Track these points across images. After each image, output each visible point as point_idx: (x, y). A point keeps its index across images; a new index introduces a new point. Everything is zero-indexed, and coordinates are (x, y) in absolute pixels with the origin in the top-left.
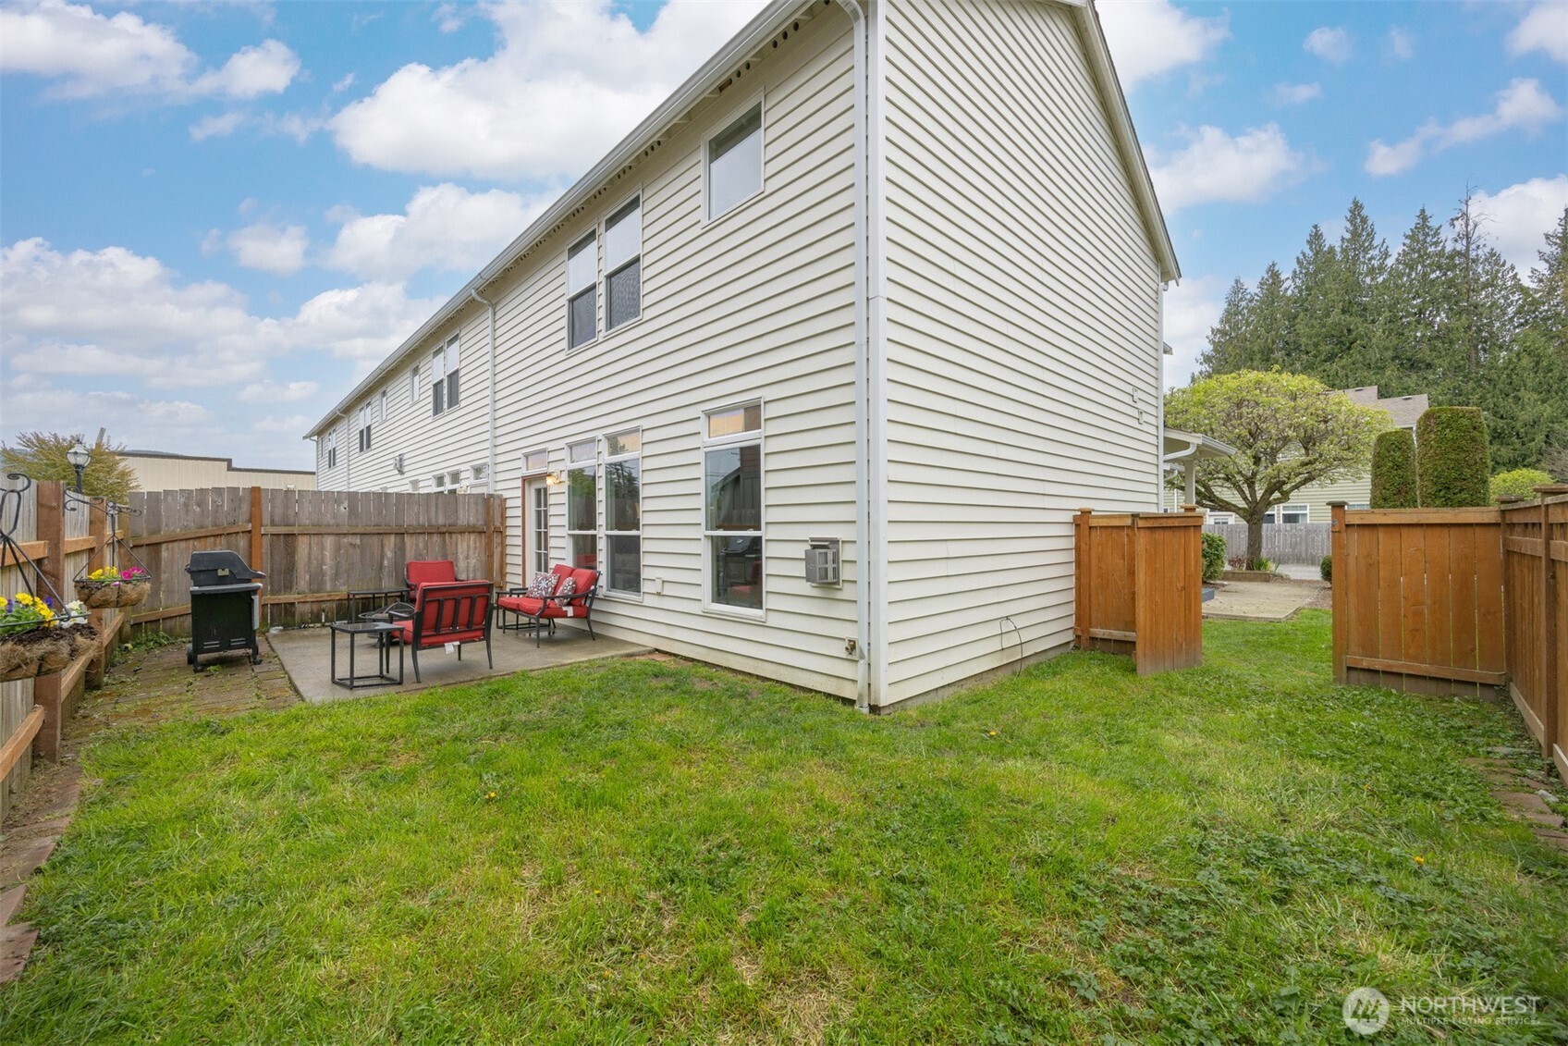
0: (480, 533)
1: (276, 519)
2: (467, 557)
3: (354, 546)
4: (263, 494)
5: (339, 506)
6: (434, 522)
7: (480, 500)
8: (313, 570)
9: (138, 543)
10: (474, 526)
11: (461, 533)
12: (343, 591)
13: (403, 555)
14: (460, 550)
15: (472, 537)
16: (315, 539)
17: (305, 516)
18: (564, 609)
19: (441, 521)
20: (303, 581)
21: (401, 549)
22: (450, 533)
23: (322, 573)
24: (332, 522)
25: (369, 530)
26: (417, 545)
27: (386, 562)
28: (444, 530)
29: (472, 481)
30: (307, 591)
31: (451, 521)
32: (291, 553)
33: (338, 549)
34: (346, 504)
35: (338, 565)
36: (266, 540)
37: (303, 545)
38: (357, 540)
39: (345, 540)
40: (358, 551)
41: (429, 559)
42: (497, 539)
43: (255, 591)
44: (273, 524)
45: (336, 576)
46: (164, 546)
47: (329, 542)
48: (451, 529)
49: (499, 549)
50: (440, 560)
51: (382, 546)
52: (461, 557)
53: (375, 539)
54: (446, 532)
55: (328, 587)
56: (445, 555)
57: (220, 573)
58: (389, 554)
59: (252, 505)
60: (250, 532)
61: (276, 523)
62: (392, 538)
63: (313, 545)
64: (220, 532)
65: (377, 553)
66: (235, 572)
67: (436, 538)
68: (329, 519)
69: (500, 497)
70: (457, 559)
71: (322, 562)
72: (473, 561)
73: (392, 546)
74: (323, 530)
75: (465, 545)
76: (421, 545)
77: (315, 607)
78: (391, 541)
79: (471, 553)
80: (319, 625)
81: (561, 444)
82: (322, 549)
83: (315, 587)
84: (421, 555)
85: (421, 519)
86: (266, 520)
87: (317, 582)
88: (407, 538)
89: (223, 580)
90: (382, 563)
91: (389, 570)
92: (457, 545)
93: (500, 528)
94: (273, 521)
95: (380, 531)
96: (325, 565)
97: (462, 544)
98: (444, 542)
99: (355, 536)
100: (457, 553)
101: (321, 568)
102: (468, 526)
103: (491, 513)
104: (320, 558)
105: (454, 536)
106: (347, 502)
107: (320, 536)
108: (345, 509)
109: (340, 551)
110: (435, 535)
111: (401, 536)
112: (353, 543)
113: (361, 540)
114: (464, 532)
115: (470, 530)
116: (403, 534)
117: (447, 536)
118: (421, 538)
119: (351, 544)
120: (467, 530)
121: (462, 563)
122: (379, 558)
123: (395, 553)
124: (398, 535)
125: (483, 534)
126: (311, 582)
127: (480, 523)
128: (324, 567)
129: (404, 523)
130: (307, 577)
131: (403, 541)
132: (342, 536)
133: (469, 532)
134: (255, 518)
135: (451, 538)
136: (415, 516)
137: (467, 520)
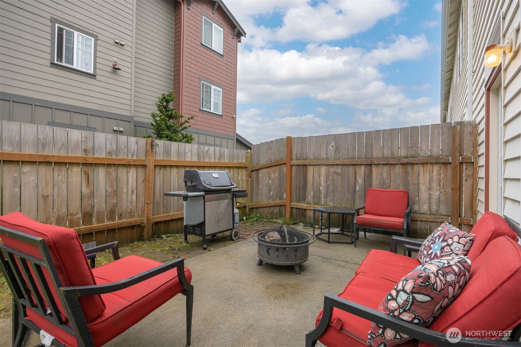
0: (446, 164)
1: (299, 155)
2: (430, 189)
3: (337, 174)
4: (293, 141)
5: (329, 145)
6: (396, 155)
7: (446, 131)
8: (315, 189)
10: (437, 157)
11: (423, 164)
13: (371, 183)
14: (422, 181)
15: (436, 168)
16: (316, 168)
17: (311, 153)
19: (403, 154)
20: (310, 196)
21: (368, 177)
22: (412, 164)
23: (320, 192)
24: (325, 156)
25: (347, 162)
26: (382, 175)
27: (357, 188)
28: (405, 161)
30: (312, 202)
31: (413, 153)
32: (305, 177)
33: (327, 176)
34: (333, 144)
35: (327, 186)
36: (294, 168)
37: (310, 172)
38: (339, 170)
39: (332, 169)
40: (340, 177)
41: (392, 188)
42: (466, 172)
44: (297, 159)
45: (327, 195)
47: (323, 169)
48: (412, 160)
49: (470, 182)
50: (401, 189)
51: (356, 174)
52: (423, 188)
53: (351, 168)
55: (323, 201)
56: (407, 185)
58: (360, 181)
59: (288, 148)
60: (286, 163)
61: (299, 158)
62: (363, 168)
63: (315, 173)
65: (352, 180)
67: (399, 169)
68: (323, 154)
69: (472, 123)
70: (418, 190)
71: (320, 185)
73: (362, 174)
74: (321, 162)
75: (427, 176)
76: (385, 175)
77: (316, 214)
78: (362, 171)
79: (434, 185)
82: (320, 176)
83: (316, 201)
84: (384, 183)
85: (385, 152)
86: (294, 156)
87: (317, 196)
88: (374, 169)
90: (355, 188)
91: (360, 195)
92: (419, 176)
93: (471, 158)
94: (297, 157)
95: (353, 163)
96: (321, 186)
97: (423, 174)
98: (406, 173)
99: (338, 166)
100: (418, 184)
101: (319, 188)
102: (431, 156)
103: (458, 141)
104: (319, 180)
105: (416, 167)
106: (334, 141)
107: (319, 166)
108: (333, 147)
109: (329, 177)
110: (398, 167)
111: (369, 166)
112: (337, 171)
113: (342, 170)
114: (427, 164)
115: (433, 161)
116: (371, 165)
117: (409, 168)
118: (385, 169)
119: (336, 173)
120: (429, 161)
121: (424, 195)
122: (353, 184)
123: (365, 180)
124: (367, 166)
125: (449, 165)
126: (314, 197)
127: (445, 154)
128: (321, 188)
129: (372, 155)
130: (312, 193)
131: (371, 172)
132: (330, 166)
133: (432, 164)
134: (289, 155)
135: (413, 169)
136: (381, 150)
137: (430, 151)
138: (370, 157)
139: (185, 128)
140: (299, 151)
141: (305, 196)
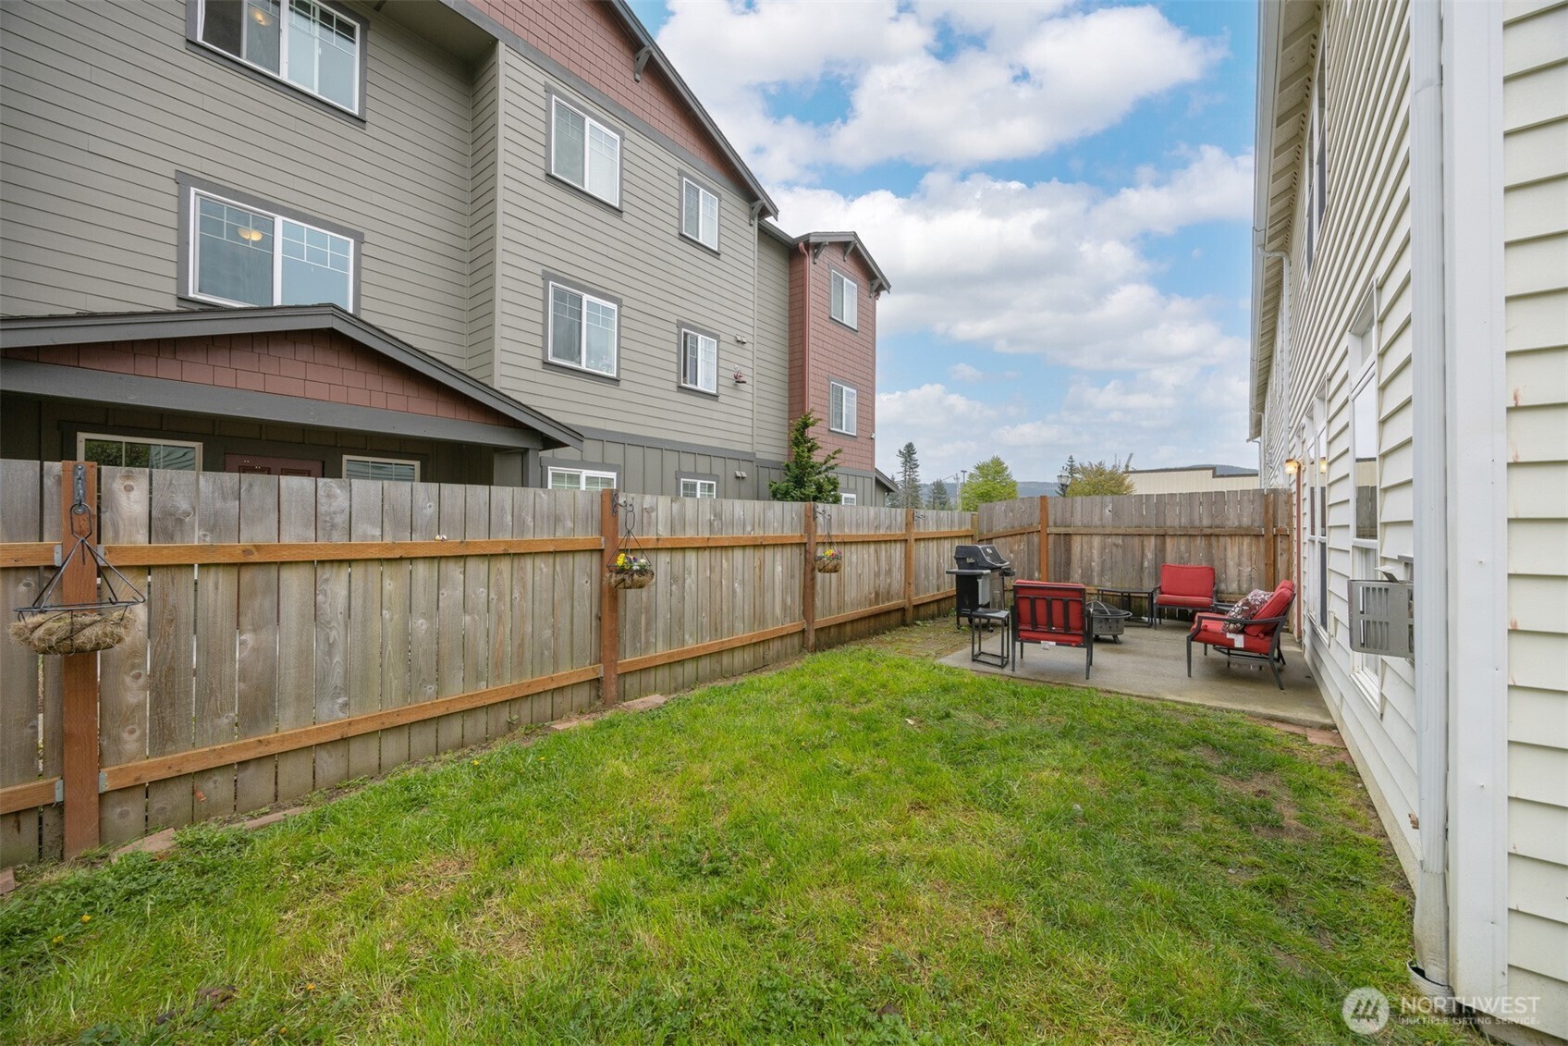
0: (1257, 536)
1: (1058, 521)
2: (1239, 564)
3: (1117, 546)
4: (1049, 501)
5: (1104, 509)
6: (1197, 523)
7: (1257, 497)
8: (1084, 565)
9: (982, 538)
10: (1248, 528)
11: (1231, 536)
12: (1109, 586)
13: (1164, 558)
14: (1229, 556)
15: (1246, 541)
16: (1086, 539)
17: (1078, 518)
19: (1206, 522)
20: (1077, 572)
21: (1161, 550)
22: (1217, 536)
23: (1091, 569)
24: (1098, 523)
25: (1130, 531)
26: (1179, 548)
27: (1146, 564)
28: (1209, 531)
31: (1218, 523)
32: (1068, 550)
33: (1103, 548)
34: (1110, 508)
35: (1103, 562)
36: (1051, 538)
37: (1077, 543)
38: (1119, 541)
39: (1110, 540)
40: (1120, 550)
41: (1192, 564)
42: (1281, 545)
44: (1055, 526)
45: (1102, 573)
46: (994, 541)
47: (1096, 541)
48: (1217, 531)
49: (1285, 556)
50: (1204, 564)
51: (1143, 546)
52: (1231, 563)
53: (1136, 539)
54: (1211, 536)
55: (1096, 581)
56: (1210, 558)
58: (1150, 556)
59: (1041, 510)
60: (1040, 531)
61: (1058, 524)
62: (1153, 539)
63: (1084, 544)
64: (1023, 531)
65: (1138, 554)
67: (1200, 542)
68: (1096, 521)
70: (1225, 566)
71: (1091, 560)
72: (1249, 569)
73: (1152, 547)
74: (1093, 531)
75: (1236, 550)
76: (1183, 548)
78: (1151, 543)
79: (1245, 560)
82: (1091, 548)
83: (1086, 581)
84: (1182, 558)
85: (1183, 520)
86: (1051, 523)
87: (1088, 575)
88: (1168, 540)
90: (1142, 564)
91: (1150, 573)
92: (1226, 549)
93: (1286, 530)
94: (1055, 523)
95: (1141, 533)
96: (1094, 562)
97: (1231, 548)
98: (1210, 546)
99: (1118, 536)
100: (1225, 559)
101: (1090, 564)
102: (1240, 527)
103: (1271, 511)
104: (1089, 554)
105: (1222, 539)
106: (1111, 505)
107: (1089, 536)
108: (1109, 511)
109: (1105, 550)
110: (1199, 538)
111: (1161, 538)
113: (1123, 541)
114: (1235, 535)
115: (1243, 532)
116: (1163, 536)
117: (1214, 540)
118: (1183, 540)
119: (1115, 544)
120: (1238, 532)
121: (1232, 571)
122: (1140, 559)
123: (1156, 555)
124: (1158, 537)
125: (1261, 537)
126: (1082, 576)
127: (1256, 524)
128: (1093, 564)
129: (1165, 524)
130: (1080, 571)
131: (1164, 543)
132: (1107, 536)
133: (1242, 535)
134: (1044, 520)
135: (1218, 541)
136: (1174, 519)
137: (1239, 521)
138: (1162, 526)
139: (832, 468)
140: (1059, 515)
141: (1069, 574)
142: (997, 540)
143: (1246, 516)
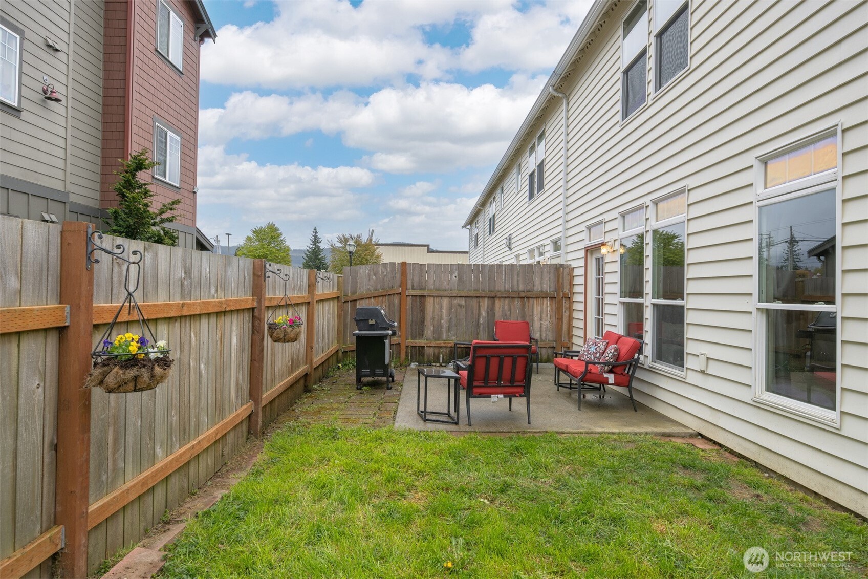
0: (552, 298)
1: (415, 284)
2: (541, 319)
3: (460, 306)
4: (408, 267)
5: (452, 276)
6: (515, 288)
7: (552, 270)
8: (435, 323)
9: (346, 300)
10: (546, 292)
11: (536, 298)
12: (454, 339)
13: (494, 315)
14: (535, 313)
15: (546, 302)
16: (437, 300)
17: (431, 281)
18: (605, 375)
19: (521, 288)
20: (429, 331)
21: (491, 310)
22: (528, 298)
23: (440, 325)
24: (447, 287)
25: (472, 294)
26: (503, 308)
27: (481, 320)
28: (523, 295)
29: (552, 253)
30: (432, 338)
31: (529, 288)
32: (423, 310)
33: (450, 308)
34: (456, 274)
35: (450, 320)
36: (409, 300)
37: (430, 304)
38: (463, 302)
39: (455, 301)
40: (463, 310)
41: (512, 320)
42: (565, 304)
43: (386, 336)
44: (413, 288)
45: (449, 329)
46: (358, 302)
47: (445, 302)
48: (529, 294)
49: (567, 313)
50: (520, 320)
51: (479, 306)
52: (536, 318)
53: (475, 300)
54: (525, 297)
55: (444, 336)
56: (524, 317)
57: (371, 322)
58: (484, 314)
59: (402, 275)
60: (400, 293)
61: (415, 287)
62: (486, 300)
63: (436, 305)
64: (385, 294)
65: (476, 312)
66: (378, 322)
67: (517, 303)
68: (445, 285)
69: (569, 266)
70: (533, 320)
71: (441, 318)
72: (546, 323)
73: (486, 307)
74: (442, 294)
75: (539, 309)
76: (506, 307)
77: (436, 351)
78: (485, 303)
79: (544, 316)
80: (438, 364)
81: (615, 214)
82: (441, 308)
83: (436, 336)
84: (506, 315)
85: (507, 286)
86: (409, 286)
87: (438, 332)
88: (497, 301)
89: (372, 327)
90: (479, 320)
91: (483, 327)
92: (533, 308)
93: (569, 294)
95: (478, 295)
96: (443, 320)
97: (537, 307)
98: (523, 305)
99: (462, 298)
100: (533, 315)
101: (440, 322)
102: (542, 291)
103: (560, 280)
104: (440, 314)
105: (531, 300)
106: (457, 272)
107: (440, 298)
108: (456, 277)
109: (452, 309)
110: (517, 299)
111: (492, 299)
112: (460, 304)
113: (465, 302)
114: (539, 298)
115: (544, 296)
116: (494, 297)
117: (526, 301)
118: (507, 301)
119: (459, 305)
120: (541, 296)
121: (537, 325)
122: (477, 316)
123: (488, 312)
124: (490, 298)
125: (554, 299)
126: (434, 332)
127: (552, 290)
128: (442, 321)
129: (495, 288)
130: (432, 328)
131: (494, 303)
132: (453, 298)
133: (543, 298)
134: (403, 284)
135: (529, 302)
136: (503, 284)
137: (542, 287)
138: (493, 290)
140: (416, 279)
141: (423, 331)
142: (361, 301)
143: (547, 285)
